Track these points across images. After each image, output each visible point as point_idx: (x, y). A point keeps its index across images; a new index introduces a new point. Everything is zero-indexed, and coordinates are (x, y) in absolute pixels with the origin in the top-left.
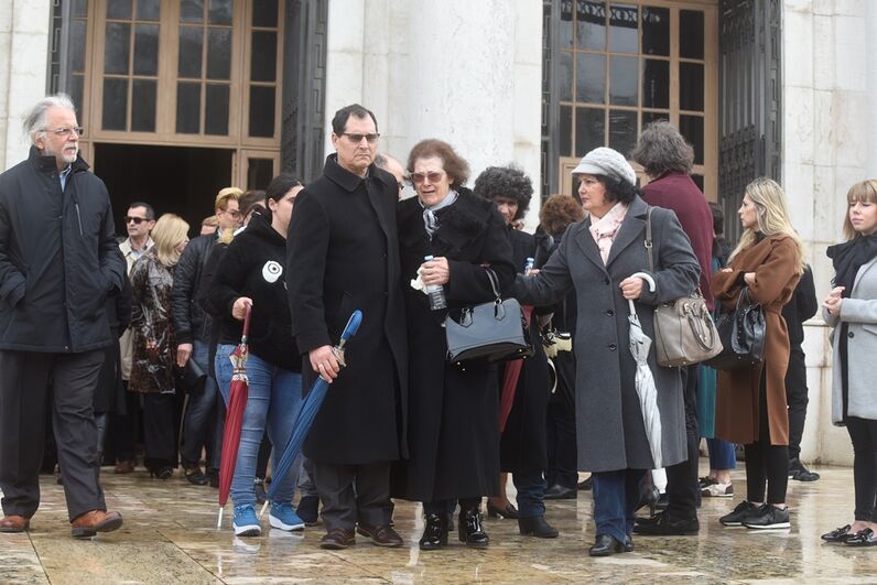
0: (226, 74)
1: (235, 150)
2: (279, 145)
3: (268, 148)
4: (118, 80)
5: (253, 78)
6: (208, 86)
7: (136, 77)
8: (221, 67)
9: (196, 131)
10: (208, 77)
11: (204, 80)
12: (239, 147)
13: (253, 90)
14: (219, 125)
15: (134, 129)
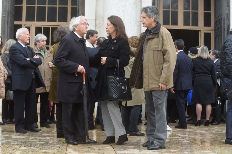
0: (197, 9)
1: (200, 30)
2: (213, 29)
3: (210, 30)
4: (167, 11)
5: (204, 10)
6: (192, 13)
7: (172, 10)
8: (196, 7)
9: (189, 25)
10: (192, 10)
11: (191, 11)
12: (201, 30)
13: (205, 13)
14: (196, 23)
15: (172, 25)
